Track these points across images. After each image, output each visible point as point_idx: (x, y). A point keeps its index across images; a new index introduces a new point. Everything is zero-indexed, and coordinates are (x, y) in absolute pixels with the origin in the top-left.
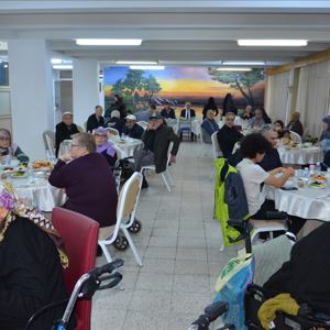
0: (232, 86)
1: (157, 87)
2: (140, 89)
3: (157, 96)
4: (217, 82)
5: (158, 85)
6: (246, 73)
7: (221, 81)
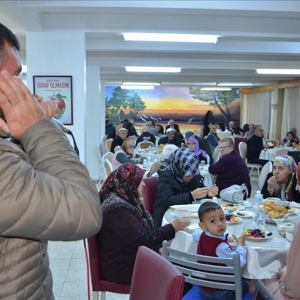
0: (211, 104)
1: (142, 105)
2: (125, 107)
3: (142, 114)
4: (197, 100)
5: (142, 103)
6: (224, 92)
7: (201, 99)
